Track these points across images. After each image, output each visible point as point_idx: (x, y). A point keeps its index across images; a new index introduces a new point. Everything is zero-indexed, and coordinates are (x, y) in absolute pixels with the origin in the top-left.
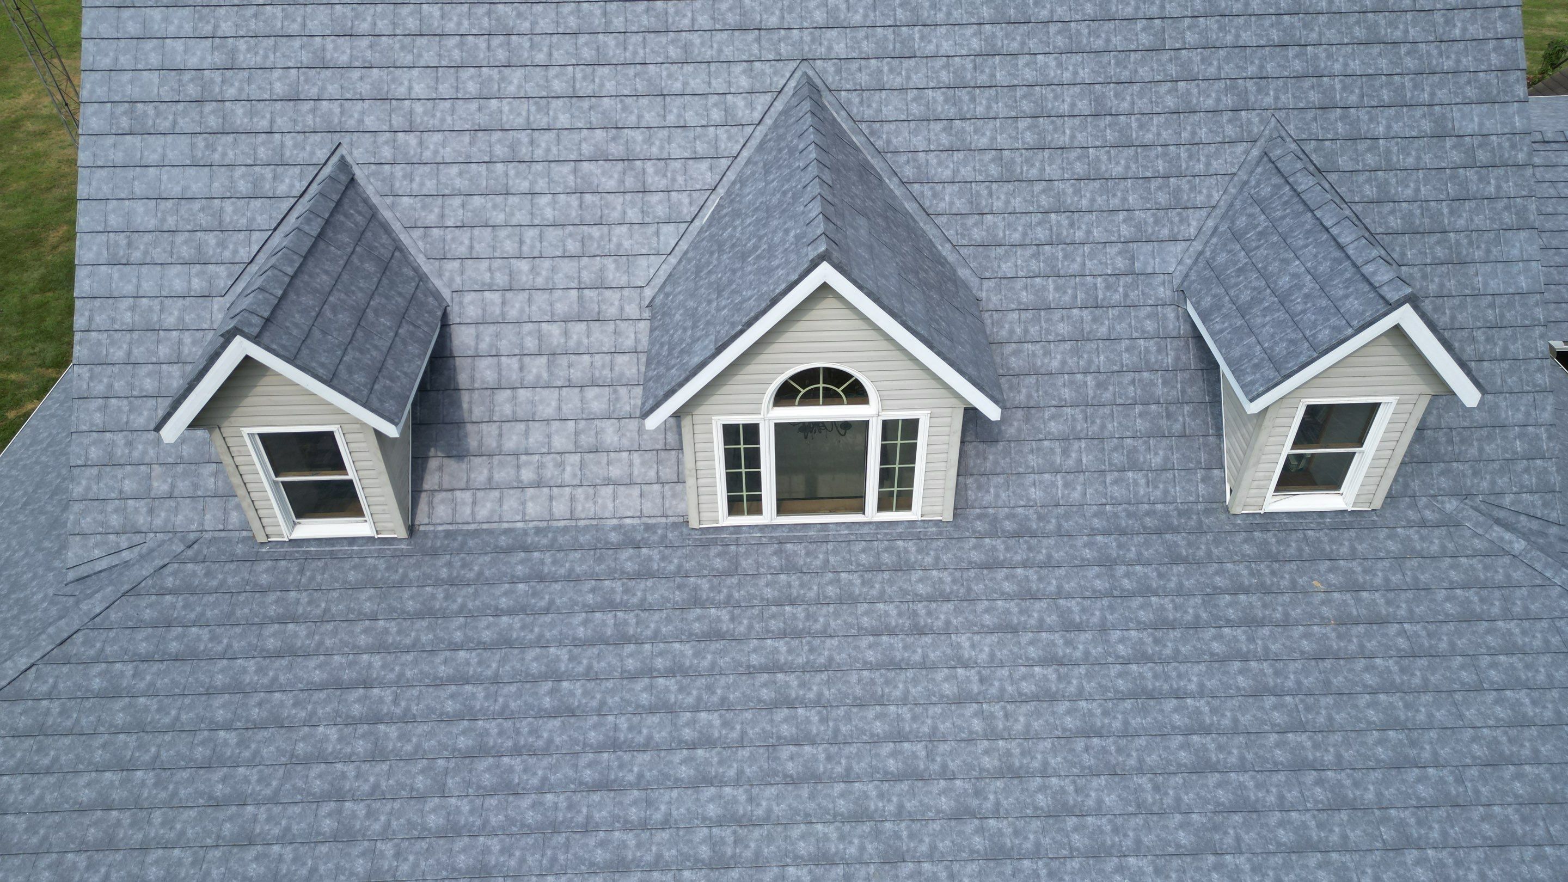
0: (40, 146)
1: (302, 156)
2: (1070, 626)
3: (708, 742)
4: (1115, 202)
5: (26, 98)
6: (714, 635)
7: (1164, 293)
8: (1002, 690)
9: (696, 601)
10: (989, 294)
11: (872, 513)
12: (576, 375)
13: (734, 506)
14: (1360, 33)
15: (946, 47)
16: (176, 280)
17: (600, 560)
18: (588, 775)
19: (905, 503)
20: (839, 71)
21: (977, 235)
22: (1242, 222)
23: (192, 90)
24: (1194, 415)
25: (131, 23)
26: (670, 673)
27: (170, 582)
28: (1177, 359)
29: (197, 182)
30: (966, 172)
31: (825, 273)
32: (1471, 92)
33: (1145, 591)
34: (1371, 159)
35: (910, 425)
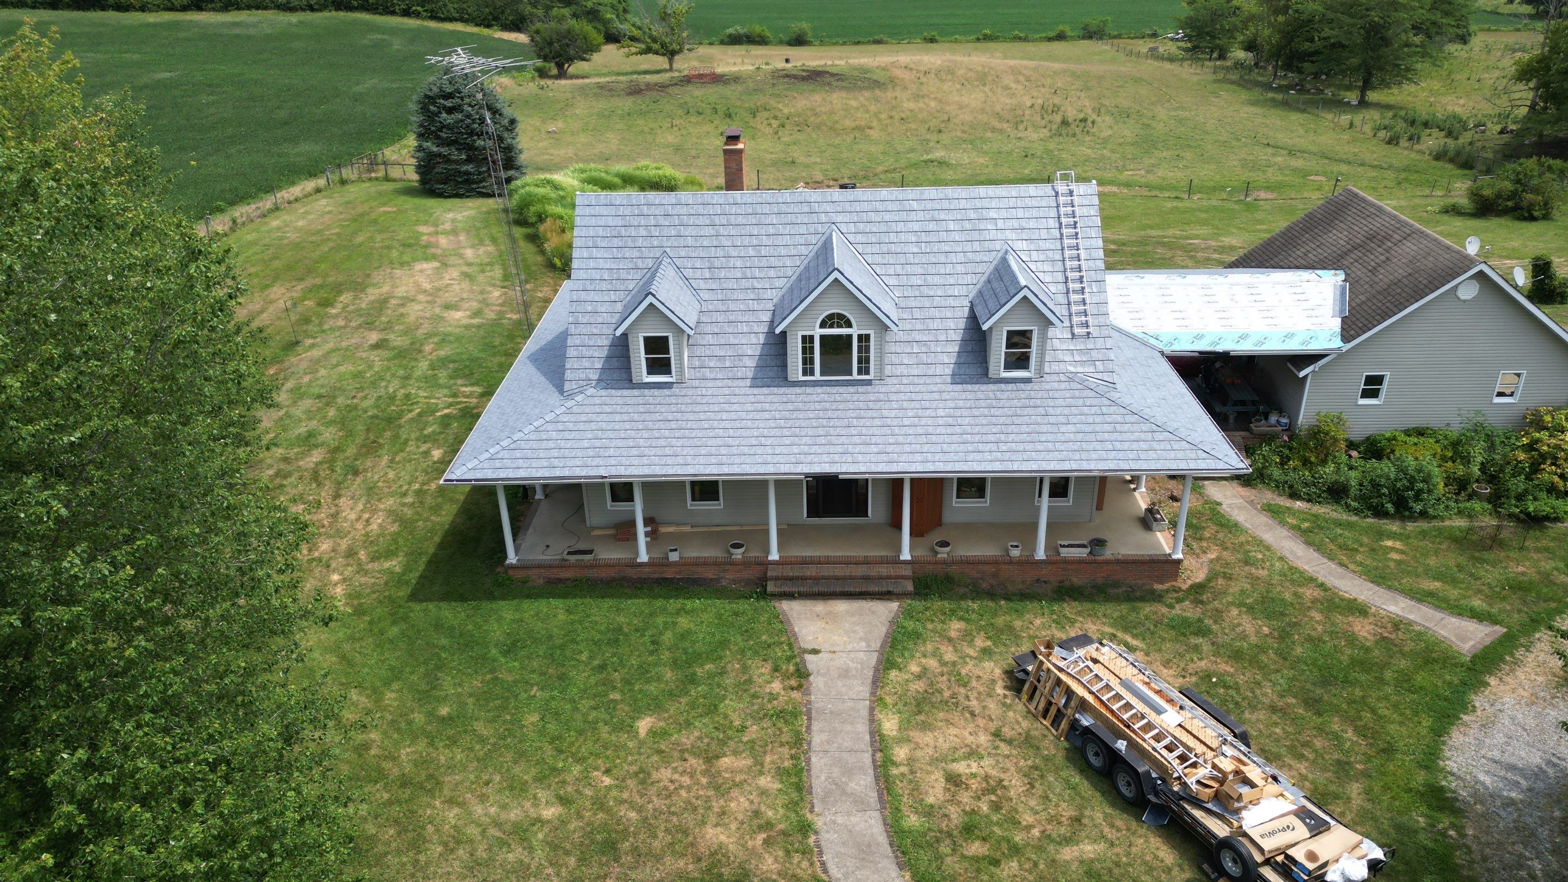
0: (402, 310)
3: (794, 436)
5: (386, 289)
6: (797, 410)
7: (965, 302)
9: (790, 401)
11: (855, 376)
12: (746, 329)
13: (805, 373)
16: (606, 295)
19: (867, 373)
20: (845, 227)
23: (614, 233)
25: (592, 211)
29: (615, 263)
30: (892, 261)
31: (836, 274)
35: (867, 337)
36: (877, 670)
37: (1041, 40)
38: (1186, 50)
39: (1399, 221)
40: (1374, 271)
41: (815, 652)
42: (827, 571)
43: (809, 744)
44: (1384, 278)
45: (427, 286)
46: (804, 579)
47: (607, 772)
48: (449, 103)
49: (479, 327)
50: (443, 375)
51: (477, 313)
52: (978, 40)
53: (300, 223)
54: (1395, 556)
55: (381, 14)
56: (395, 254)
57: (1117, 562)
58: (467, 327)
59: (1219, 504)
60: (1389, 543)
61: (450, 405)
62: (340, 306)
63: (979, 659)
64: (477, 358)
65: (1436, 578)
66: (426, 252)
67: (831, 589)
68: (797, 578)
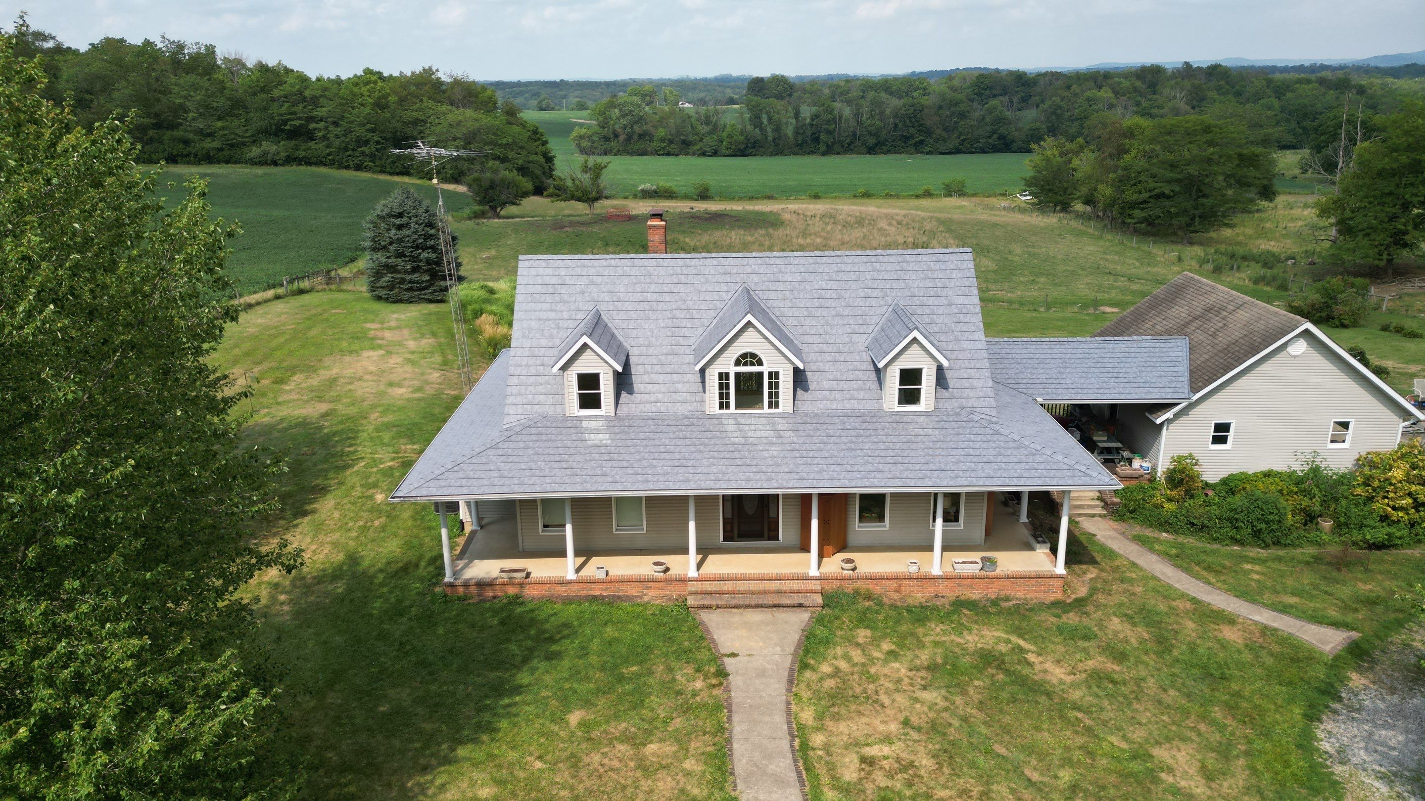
0: (350, 387)
1: (585, 308)
2: (829, 436)
3: (713, 458)
4: (845, 323)
5: (335, 371)
6: (715, 437)
7: (862, 348)
8: (806, 448)
9: (709, 431)
10: (804, 348)
11: (766, 409)
12: (669, 370)
13: (721, 406)
14: (922, 276)
15: (790, 279)
16: (544, 342)
17: (677, 421)
19: (777, 406)
20: (756, 285)
21: (801, 331)
23: (551, 290)
24: (873, 383)
25: (533, 272)
26: (701, 445)
27: (539, 425)
28: (867, 367)
29: (552, 315)
30: (796, 314)
31: (749, 317)
32: (959, 293)
33: (854, 429)
34: (928, 311)
35: (777, 374)
36: (791, 670)
37: (910, 197)
38: (1033, 204)
39: (1232, 296)
40: (1214, 335)
41: (734, 655)
42: (742, 586)
43: (731, 733)
44: (1222, 339)
45: (372, 368)
46: (722, 593)
47: (540, 758)
48: (398, 222)
49: (419, 400)
50: (386, 437)
51: (419, 389)
52: (855, 196)
53: (259, 321)
54: (1256, 577)
55: (338, 169)
56: (344, 344)
57: (1008, 577)
58: (408, 400)
59: (1094, 535)
60: (1248, 567)
61: (393, 459)
62: (293, 384)
63: (886, 662)
64: (417, 424)
65: (1293, 594)
66: (373, 343)
67: (747, 602)
68: (716, 593)
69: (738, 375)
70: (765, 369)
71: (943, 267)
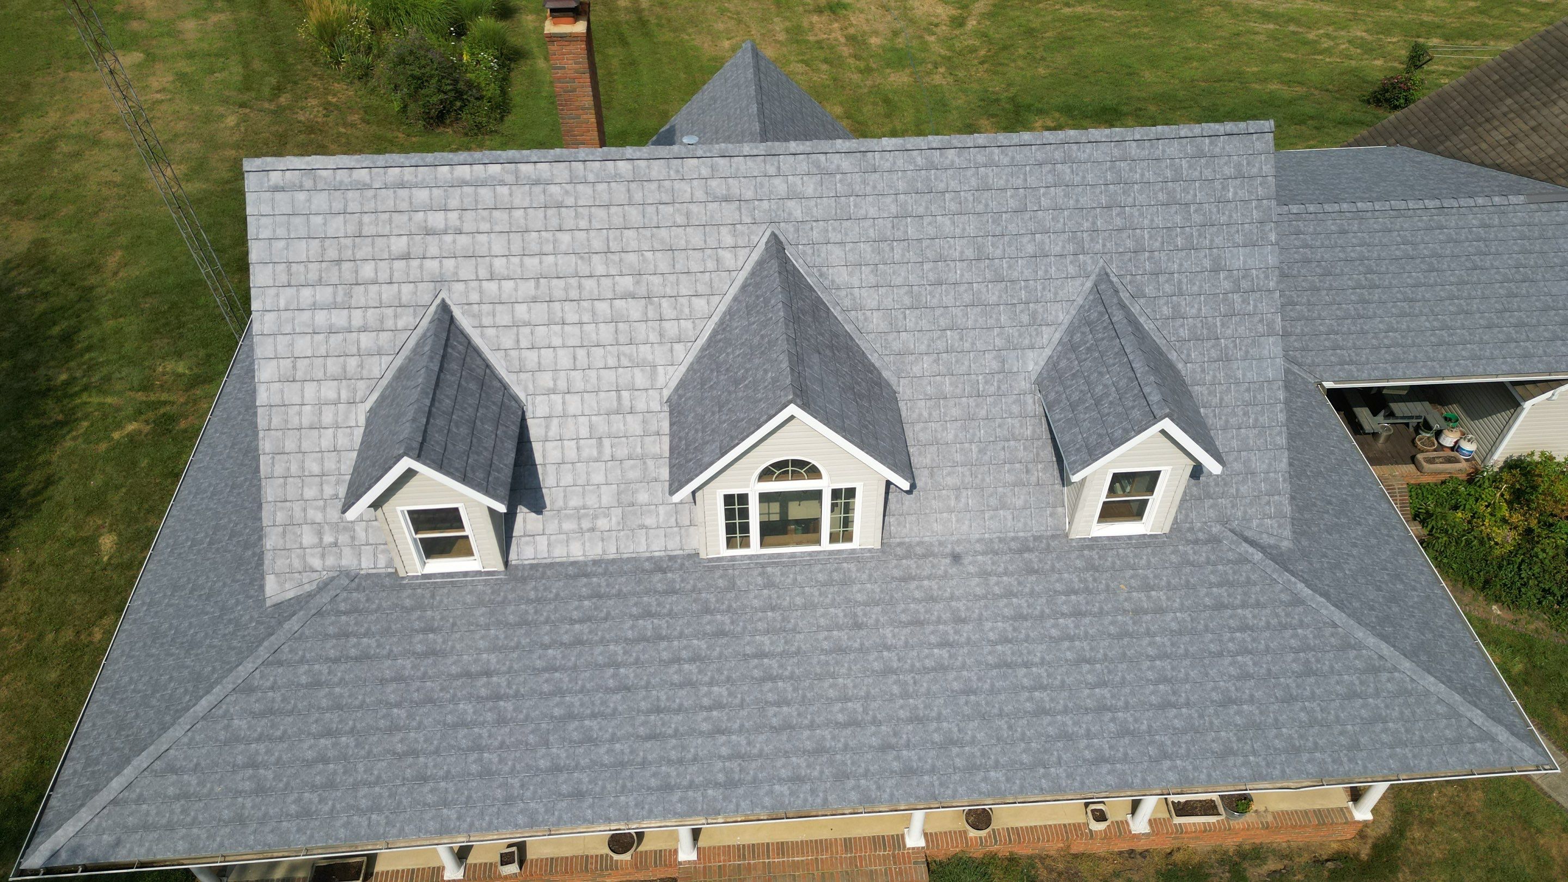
1: (414, 300)
2: (958, 620)
3: (718, 706)
4: (991, 322)
6: (721, 633)
7: (1026, 384)
8: (913, 666)
9: (707, 610)
10: (904, 390)
11: (826, 545)
12: (617, 452)
13: (730, 543)
14: (1162, 197)
15: (872, 212)
17: (639, 582)
18: (642, 731)
19: (848, 537)
20: (797, 230)
21: (896, 347)
22: (1077, 338)
24: (1045, 470)
25: (282, 203)
26: (692, 660)
27: (342, 607)
28: (1034, 431)
29: (340, 320)
30: (888, 302)
31: (792, 409)
32: (1238, 239)
33: (1009, 594)
34: (1168, 288)
35: (850, 492)
56: (73, 35)
61: (138, 412)
66: (122, 28)
69: (765, 498)
70: (825, 485)
71: (1208, 173)
